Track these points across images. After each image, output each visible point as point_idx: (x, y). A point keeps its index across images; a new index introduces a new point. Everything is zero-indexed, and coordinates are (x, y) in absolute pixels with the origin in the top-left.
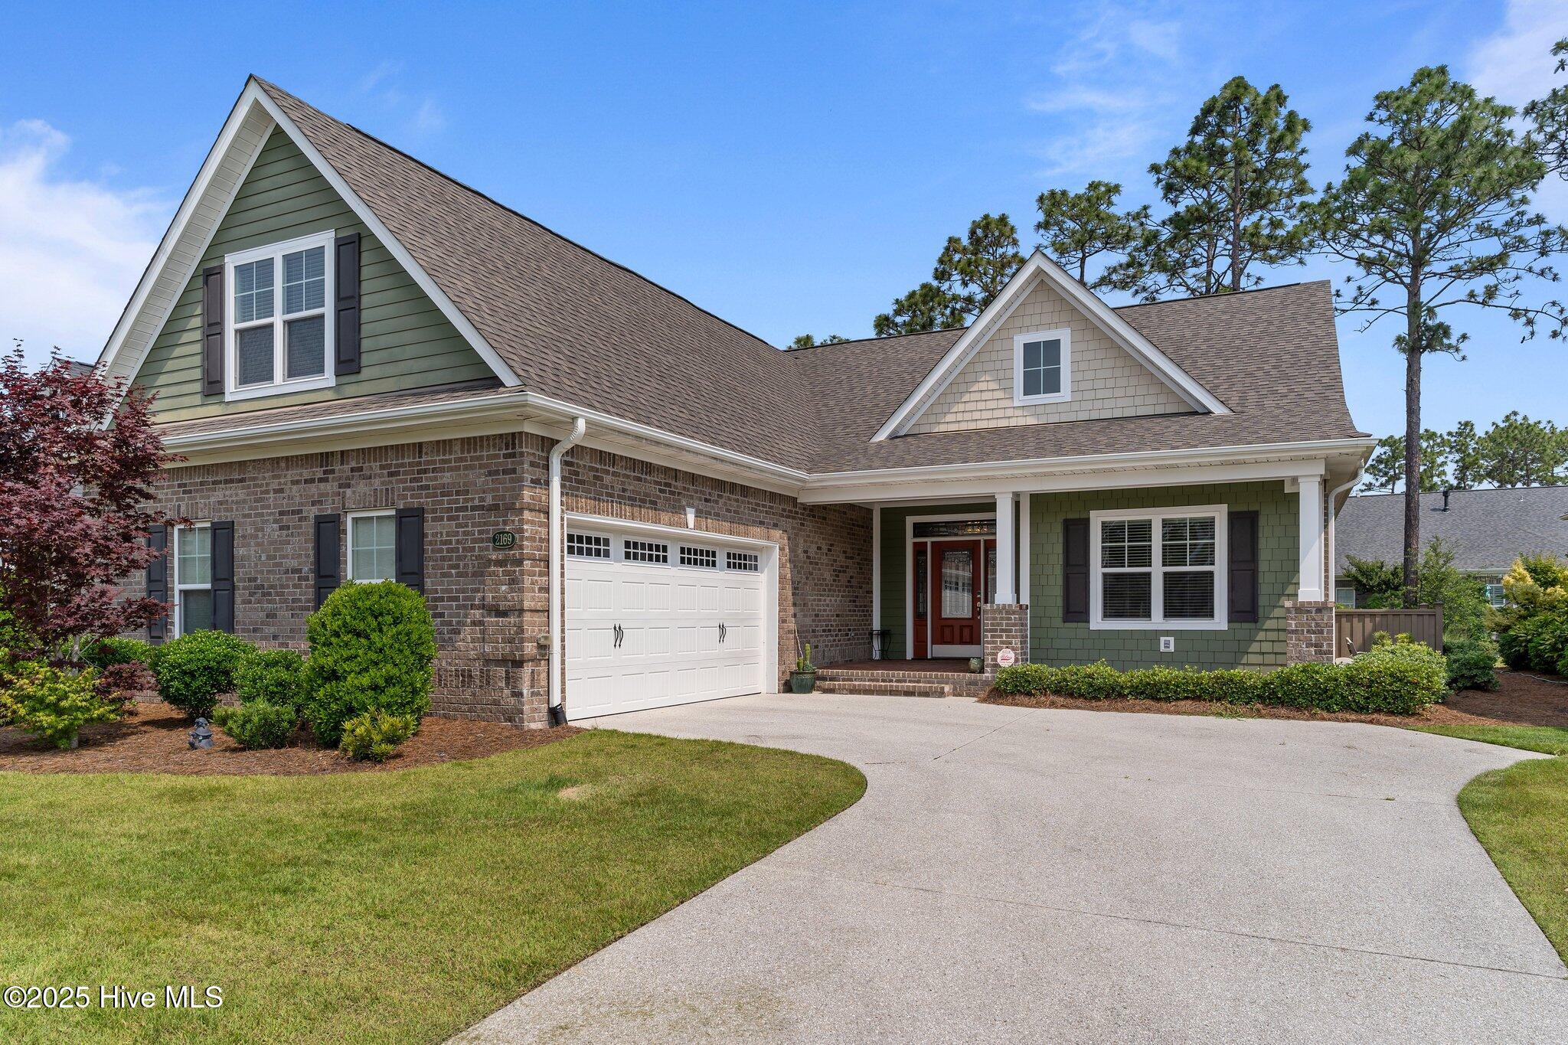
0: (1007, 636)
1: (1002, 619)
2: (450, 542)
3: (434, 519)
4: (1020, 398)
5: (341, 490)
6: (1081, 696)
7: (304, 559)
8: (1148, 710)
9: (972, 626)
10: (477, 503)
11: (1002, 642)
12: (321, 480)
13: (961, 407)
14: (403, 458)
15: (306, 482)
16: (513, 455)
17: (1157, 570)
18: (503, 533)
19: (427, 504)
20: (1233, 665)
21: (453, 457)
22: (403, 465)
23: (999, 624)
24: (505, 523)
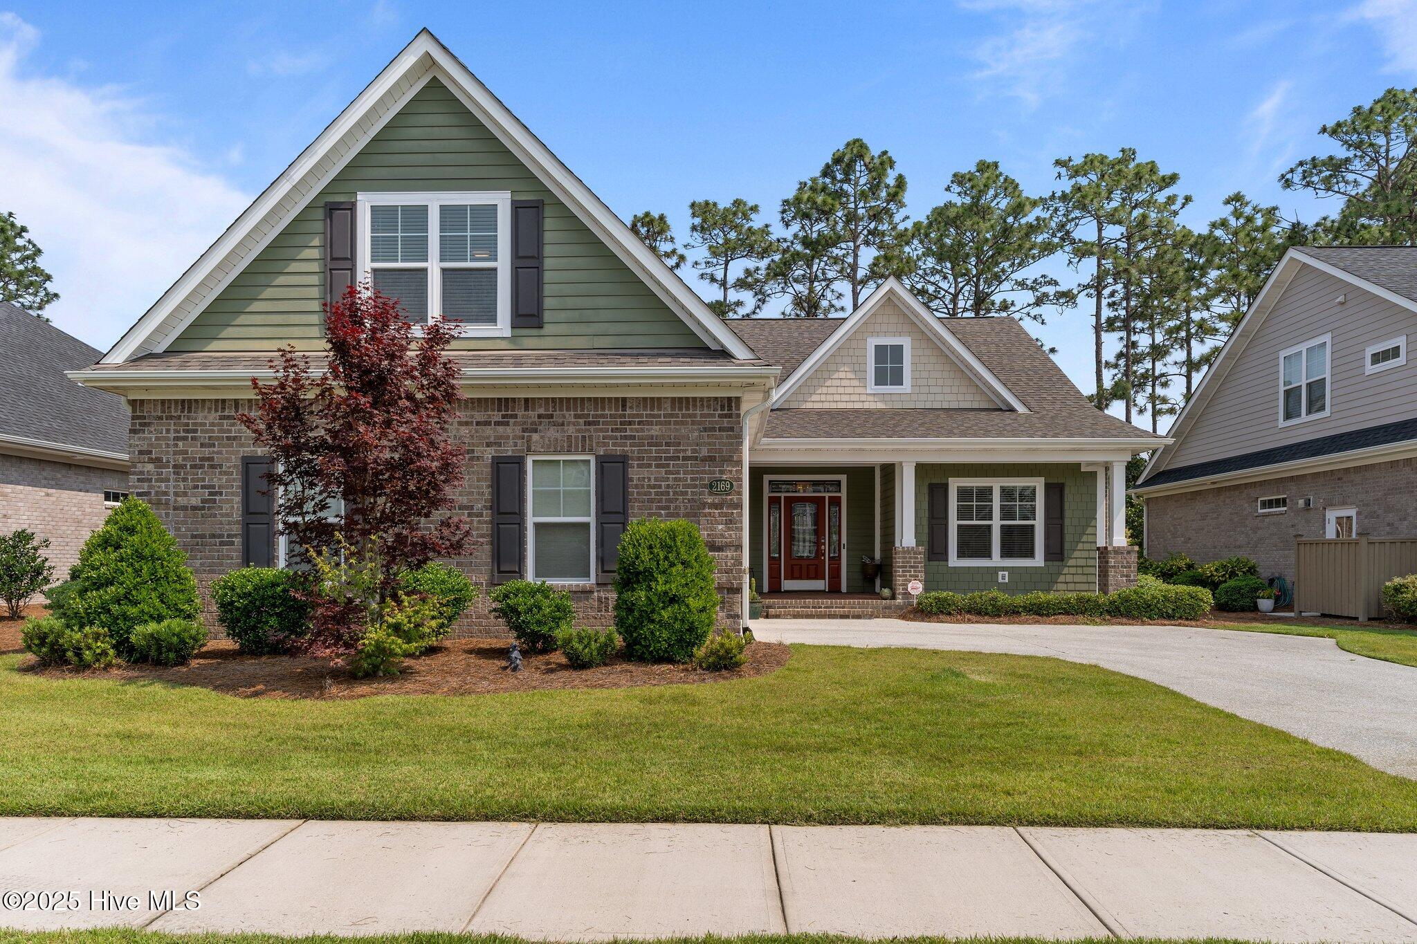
0: (915, 571)
1: (910, 558)
2: (660, 487)
3: (639, 466)
4: (872, 387)
5: (526, 434)
6: (987, 614)
7: (476, 496)
8: (1037, 622)
9: (817, 565)
10: (689, 454)
11: (910, 576)
12: (497, 423)
13: (824, 390)
14: (603, 409)
15: (478, 423)
16: (730, 416)
17: (996, 523)
18: (721, 481)
19: (633, 452)
20: (1048, 590)
21: (662, 412)
22: (603, 416)
23: (908, 562)
24: (722, 472)
